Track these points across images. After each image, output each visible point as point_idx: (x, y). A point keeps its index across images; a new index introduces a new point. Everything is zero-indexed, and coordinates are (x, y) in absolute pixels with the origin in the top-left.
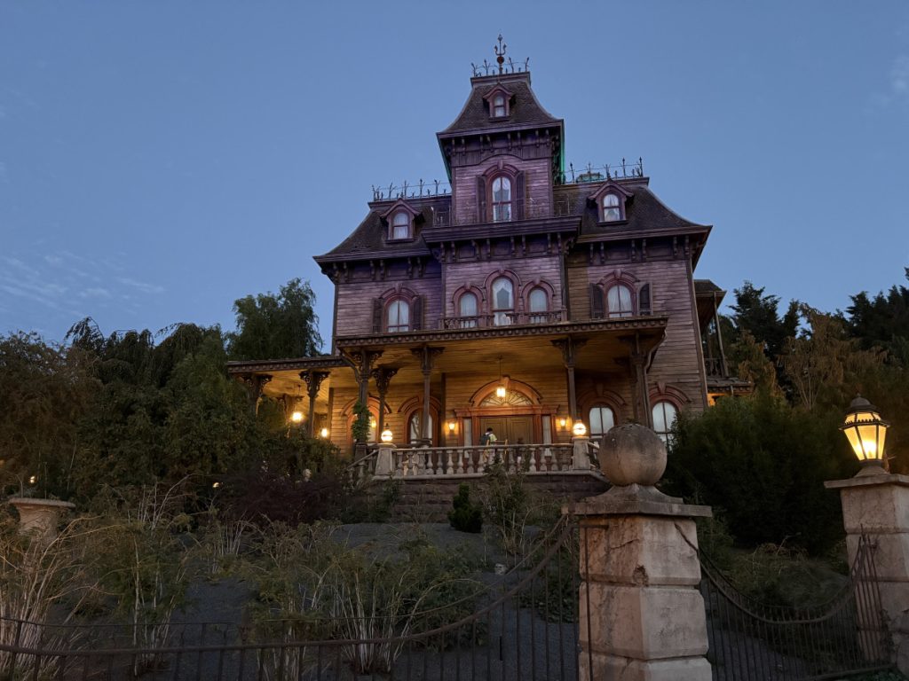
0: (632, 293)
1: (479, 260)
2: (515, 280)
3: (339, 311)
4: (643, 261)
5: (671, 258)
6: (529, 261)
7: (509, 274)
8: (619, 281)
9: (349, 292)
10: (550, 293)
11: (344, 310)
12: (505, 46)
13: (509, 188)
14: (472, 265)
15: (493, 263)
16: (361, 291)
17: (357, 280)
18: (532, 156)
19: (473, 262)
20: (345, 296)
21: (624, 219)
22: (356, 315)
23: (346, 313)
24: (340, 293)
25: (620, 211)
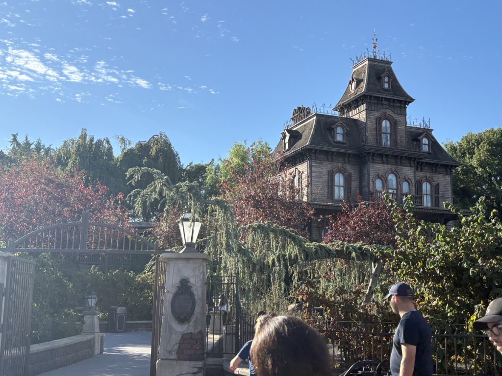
0: (432, 187)
1: (383, 163)
2: (398, 176)
3: (313, 174)
4: (436, 172)
5: (445, 173)
6: (403, 167)
7: (395, 172)
8: (428, 181)
9: (317, 165)
10: (411, 185)
11: (315, 174)
12: (377, 40)
13: (389, 126)
14: (380, 165)
15: (388, 165)
16: (322, 165)
17: (320, 159)
18: (399, 112)
19: (381, 163)
20: (315, 166)
21: (431, 152)
22: (321, 177)
23: (316, 175)
24: (313, 164)
25: (429, 147)
